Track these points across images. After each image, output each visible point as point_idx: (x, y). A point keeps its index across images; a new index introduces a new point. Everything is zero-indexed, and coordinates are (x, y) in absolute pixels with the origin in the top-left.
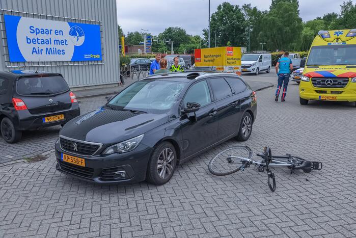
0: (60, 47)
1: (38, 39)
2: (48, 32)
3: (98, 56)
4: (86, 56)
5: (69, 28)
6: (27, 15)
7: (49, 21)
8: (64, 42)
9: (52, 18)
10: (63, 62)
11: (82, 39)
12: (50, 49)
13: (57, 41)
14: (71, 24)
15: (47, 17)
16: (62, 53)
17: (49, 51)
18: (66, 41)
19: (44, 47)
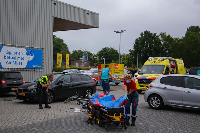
0: (20, 61)
1: (10, 57)
2: (15, 53)
3: (40, 66)
4: (34, 66)
5: (26, 51)
6: (6, 45)
7: (17, 48)
8: (22, 59)
9: (18, 47)
10: (21, 69)
11: (32, 57)
12: (15, 62)
13: (19, 58)
14: (27, 50)
15: (15, 46)
16: (21, 64)
17: (14, 63)
18: (24, 58)
19: (12, 61)
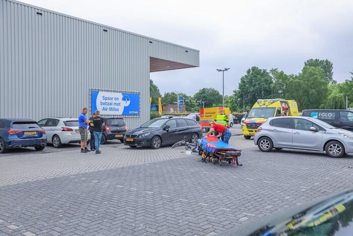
0: (116, 107)
1: (106, 103)
2: (111, 99)
3: (137, 112)
4: (130, 112)
6: (102, 90)
7: (112, 93)
8: (119, 104)
9: (114, 91)
10: (117, 115)
11: (128, 103)
13: (115, 103)
14: (123, 94)
15: (111, 91)
16: (117, 110)
17: (111, 109)
19: (108, 107)
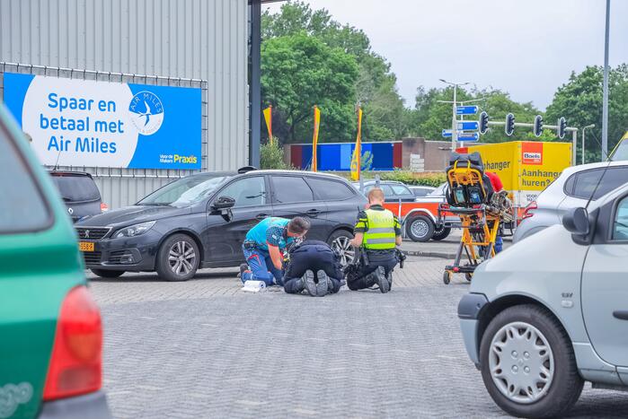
0: (106, 137)
1: (63, 120)
2: (85, 105)
3: (193, 160)
4: (164, 159)
5: (129, 96)
6: (45, 71)
7: (89, 83)
8: (115, 127)
9: (97, 76)
10: (110, 169)
11: (157, 121)
12: (86, 140)
13: (101, 123)
14: (134, 88)
15: (84, 75)
16: (109, 148)
17: (82, 145)
18: (120, 123)
19: (73, 135)
